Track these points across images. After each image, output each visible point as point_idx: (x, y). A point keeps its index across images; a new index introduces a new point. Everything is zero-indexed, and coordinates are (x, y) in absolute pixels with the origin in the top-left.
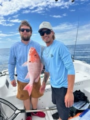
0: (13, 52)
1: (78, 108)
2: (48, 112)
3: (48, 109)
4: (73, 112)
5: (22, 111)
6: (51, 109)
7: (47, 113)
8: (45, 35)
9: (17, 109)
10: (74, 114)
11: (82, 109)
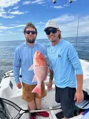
0: (18, 55)
1: (81, 107)
2: (52, 111)
3: (52, 108)
4: (77, 111)
5: (26, 111)
6: (54, 108)
7: (50, 113)
8: (51, 34)
9: (21, 109)
10: (78, 113)
11: (85, 108)
